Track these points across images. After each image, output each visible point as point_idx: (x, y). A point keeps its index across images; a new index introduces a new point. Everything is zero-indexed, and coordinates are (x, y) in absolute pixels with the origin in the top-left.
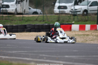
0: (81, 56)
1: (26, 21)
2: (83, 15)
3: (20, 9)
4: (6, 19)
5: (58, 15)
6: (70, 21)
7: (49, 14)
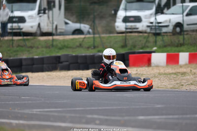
0: (171, 117)
1: (60, 49)
2: (174, 33)
3: (46, 24)
4: (19, 46)
5: (124, 35)
6: (148, 47)
7: (106, 34)
